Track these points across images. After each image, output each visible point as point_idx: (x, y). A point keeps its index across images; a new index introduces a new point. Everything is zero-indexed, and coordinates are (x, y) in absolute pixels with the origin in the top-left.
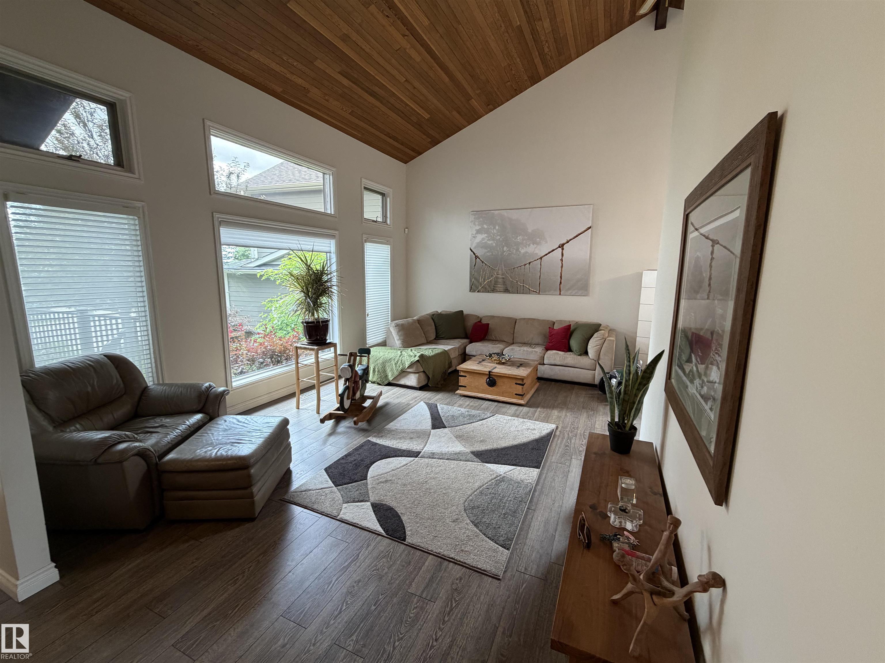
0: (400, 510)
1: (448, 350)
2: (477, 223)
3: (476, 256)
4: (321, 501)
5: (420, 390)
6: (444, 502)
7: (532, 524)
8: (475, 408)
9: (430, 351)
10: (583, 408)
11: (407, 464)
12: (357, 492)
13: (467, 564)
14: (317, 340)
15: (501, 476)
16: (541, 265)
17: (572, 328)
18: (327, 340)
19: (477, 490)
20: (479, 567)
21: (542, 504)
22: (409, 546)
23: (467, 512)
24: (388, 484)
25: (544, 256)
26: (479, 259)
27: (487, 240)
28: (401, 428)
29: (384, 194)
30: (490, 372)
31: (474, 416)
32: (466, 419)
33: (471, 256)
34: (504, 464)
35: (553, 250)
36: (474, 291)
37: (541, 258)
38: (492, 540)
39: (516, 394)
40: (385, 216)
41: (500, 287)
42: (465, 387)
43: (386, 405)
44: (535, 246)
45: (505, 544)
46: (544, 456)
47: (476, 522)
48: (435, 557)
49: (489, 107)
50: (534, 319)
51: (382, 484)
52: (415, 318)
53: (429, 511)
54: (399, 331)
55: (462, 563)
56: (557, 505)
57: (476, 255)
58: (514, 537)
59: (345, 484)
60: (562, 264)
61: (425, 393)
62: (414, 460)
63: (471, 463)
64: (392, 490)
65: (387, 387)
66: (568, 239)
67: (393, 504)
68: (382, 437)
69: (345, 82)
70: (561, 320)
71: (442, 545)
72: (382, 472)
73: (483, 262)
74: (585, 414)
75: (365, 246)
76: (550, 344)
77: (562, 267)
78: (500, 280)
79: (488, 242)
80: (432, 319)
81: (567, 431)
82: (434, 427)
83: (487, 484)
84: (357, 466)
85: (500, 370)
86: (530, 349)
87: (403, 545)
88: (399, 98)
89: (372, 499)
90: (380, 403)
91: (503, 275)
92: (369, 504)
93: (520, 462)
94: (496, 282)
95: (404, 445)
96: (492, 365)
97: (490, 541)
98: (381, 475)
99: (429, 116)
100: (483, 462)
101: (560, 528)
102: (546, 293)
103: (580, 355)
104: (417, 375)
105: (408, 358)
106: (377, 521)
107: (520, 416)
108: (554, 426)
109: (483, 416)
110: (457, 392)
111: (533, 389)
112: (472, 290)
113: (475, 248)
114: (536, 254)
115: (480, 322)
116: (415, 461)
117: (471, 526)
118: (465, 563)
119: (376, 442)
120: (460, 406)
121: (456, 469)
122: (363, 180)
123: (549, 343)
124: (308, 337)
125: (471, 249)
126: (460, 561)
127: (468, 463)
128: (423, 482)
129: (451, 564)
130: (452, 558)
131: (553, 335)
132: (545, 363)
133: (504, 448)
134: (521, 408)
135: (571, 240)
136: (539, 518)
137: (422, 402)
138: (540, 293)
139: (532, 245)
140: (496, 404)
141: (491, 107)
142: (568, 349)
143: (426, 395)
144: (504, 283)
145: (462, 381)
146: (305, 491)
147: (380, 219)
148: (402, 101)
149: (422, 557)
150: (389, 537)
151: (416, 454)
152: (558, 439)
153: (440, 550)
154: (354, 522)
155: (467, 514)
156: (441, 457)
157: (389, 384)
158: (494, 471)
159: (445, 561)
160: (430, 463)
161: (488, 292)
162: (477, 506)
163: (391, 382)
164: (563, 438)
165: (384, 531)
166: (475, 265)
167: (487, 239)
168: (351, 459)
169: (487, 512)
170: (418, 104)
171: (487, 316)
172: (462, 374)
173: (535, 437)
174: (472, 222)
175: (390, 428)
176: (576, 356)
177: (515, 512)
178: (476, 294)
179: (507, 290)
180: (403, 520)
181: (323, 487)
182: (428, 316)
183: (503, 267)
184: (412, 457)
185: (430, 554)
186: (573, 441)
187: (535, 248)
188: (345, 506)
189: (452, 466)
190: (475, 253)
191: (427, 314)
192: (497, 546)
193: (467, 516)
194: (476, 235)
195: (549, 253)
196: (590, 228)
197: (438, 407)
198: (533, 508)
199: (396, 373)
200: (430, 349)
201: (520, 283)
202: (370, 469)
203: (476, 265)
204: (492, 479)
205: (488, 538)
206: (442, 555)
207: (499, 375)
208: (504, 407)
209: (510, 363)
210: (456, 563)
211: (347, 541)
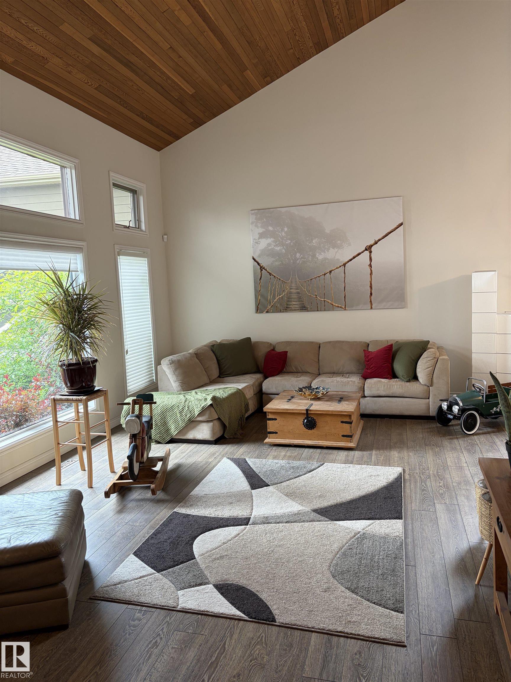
0: (254, 587)
1: (243, 389)
2: (259, 225)
3: (261, 267)
4: (147, 592)
5: (215, 444)
6: (305, 571)
7: (418, 581)
8: (294, 458)
9: (221, 391)
10: (426, 445)
11: (239, 534)
12: (191, 575)
13: (362, 636)
14: (82, 387)
15: (360, 534)
16: (345, 273)
17: (394, 349)
18: (95, 387)
19: (338, 552)
20: (376, 636)
21: (421, 557)
22: (282, 627)
23: (337, 578)
24: (225, 561)
25: (348, 262)
26: (266, 270)
27: (275, 246)
28: (212, 493)
29: (136, 191)
30: (307, 410)
31: (298, 468)
32: (290, 473)
33: (254, 267)
34: (359, 520)
35: (359, 254)
36: (262, 312)
37: (344, 265)
38: (380, 605)
39: (343, 436)
40: (137, 219)
41: (295, 304)
42: (276, 433)
43: (178, 467)
44: (336, 250)
45: (396, 608)
46: (402, 505)
47: (353, 588)
48: (319, 634)
49: (265, 79)
50: (343, 342)
51: (218, 561)
52: (190, 351)
53: (290, 583)
54: (176, 370)
55: (355, 635)
56: (437, 556)
57: (262, 265)
58: (404, 598)
59: (170, 568)
60: (371, 270)
61: (224, 447)
62: (245, 528)
63: (318, 523)
64: (234, 566)
65: (170, 445)
66: (377, 240)
67: (243, 582)
68: (191, 505)
69: (96, 49)
70: (377, 340)
71: (323, 619)
72: (211, 547)
73: (270, 274)
74: (430, 451)
75: (119, 260)
76: (369, 371)
77: (371, 274)
78: (294, 296)
79: (276, 248)
80: (212, 350)
81: (417, 473)
82: (254, 487)
83: (347, 544)
84: (175, 544)
85: (318, 406)
86: (344, 380)
87: (274, 628)
88: (160, 69)
89: (212, 580)
90: (171, 465)
91: (297, 289)
92: (211, 586)
93: (377, 515)
94: (289, 299)
95: (226, 512)
96: (306, 401)
97: (378, 607)
98: (211, 551)
99: (194, 91)
100: (332, 520)
101: (451, 581)
102: (354, 308)
103: (409, 381)
104: (211, 424)
105: (197, 403)
106: (230, 605)
107: (355, 462)
108: (399, 470)
109: (309, 467)
110: (266, 441)
111: (359, 429)
112: (258, 310)
113: (259, 256)
114: (338, 260)
115: (273, 350)
116: (247, 529)
117: (348, 593)
118: (359, 635)
119: (187, 513)
120: (275, 458)
121: (302, 532)
122: (112, 174)
123: (367, 369)
124: (69, 385)
125: (254, 259)
126: (351, 634)
127: (315, 523)
128: (269, 552)
129: (342, 639)
130: (340, 632)
131: (371, 359)
132: (366, 395)
133: (350, 501)
134: (352, 453)
135: (379, 240)
136: (424, 574)
137: (225, 458)
138: (346, 308)
139: (331, 249)
140: (319, 451)
141: (268, 78)
142: (393, 375)
143: (226, 450)
144: (300, 299)
145: (271, 426)
146: (120, 583)
147: (132, 225)
148: (163, 73)
149: (305, 637)
150: (254, 620)
151: (245, 521)
152: (410, 484)
153: (322, 625)
154: (202, 609)
155: (338, 581)
156: (278, 520)
157: (172, 441)
158: (349, 529)
159: (334, 637)
160: (267, 529)
161: (281, 312)
162: (346, 570)
163: (174, 438)
164: (416, 482)
165: (245, 614)
166: (260, 279)
167: (274, 244)
168: (163, 537)
169: (361, 575)
170: (182, 77)
171: (282, 342)
172: (270, 416)
173: (382, 485)
174: (252, 223)
175: (197, 495)
176: (403, 383)
177: (394, 571)
178: (264, 316)
179: (305, 307)
180: (263, 598)
181: (141, 575)
182: (207, 348)
183: (297, 279)
184: (241, 525)
185: (312, 631)
186: (428, 484)
187: (336, 252)
188: (182, 593)
189: (297, 529)
190: (260, 262)
191: (205, 346)
192: (388, 611)
193: (339, 583)
194: (260, 240)
195: (354, 257)
196: (401, 224)
197: (248, 462)
198: (412, 563)
199: (182, 424)
200: (219, 389)
201: (321, 298)
202: (194, 546)
203: (262, 278)
204: (351, 538)
205: (374, 603)
206: (328, 630)
207: (319, 412)
208: (330, 454)
209: (327, 397)
210: (347, 637)
211: (203, 633)
